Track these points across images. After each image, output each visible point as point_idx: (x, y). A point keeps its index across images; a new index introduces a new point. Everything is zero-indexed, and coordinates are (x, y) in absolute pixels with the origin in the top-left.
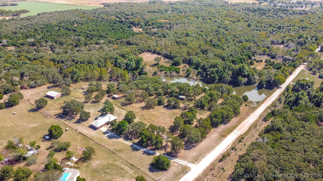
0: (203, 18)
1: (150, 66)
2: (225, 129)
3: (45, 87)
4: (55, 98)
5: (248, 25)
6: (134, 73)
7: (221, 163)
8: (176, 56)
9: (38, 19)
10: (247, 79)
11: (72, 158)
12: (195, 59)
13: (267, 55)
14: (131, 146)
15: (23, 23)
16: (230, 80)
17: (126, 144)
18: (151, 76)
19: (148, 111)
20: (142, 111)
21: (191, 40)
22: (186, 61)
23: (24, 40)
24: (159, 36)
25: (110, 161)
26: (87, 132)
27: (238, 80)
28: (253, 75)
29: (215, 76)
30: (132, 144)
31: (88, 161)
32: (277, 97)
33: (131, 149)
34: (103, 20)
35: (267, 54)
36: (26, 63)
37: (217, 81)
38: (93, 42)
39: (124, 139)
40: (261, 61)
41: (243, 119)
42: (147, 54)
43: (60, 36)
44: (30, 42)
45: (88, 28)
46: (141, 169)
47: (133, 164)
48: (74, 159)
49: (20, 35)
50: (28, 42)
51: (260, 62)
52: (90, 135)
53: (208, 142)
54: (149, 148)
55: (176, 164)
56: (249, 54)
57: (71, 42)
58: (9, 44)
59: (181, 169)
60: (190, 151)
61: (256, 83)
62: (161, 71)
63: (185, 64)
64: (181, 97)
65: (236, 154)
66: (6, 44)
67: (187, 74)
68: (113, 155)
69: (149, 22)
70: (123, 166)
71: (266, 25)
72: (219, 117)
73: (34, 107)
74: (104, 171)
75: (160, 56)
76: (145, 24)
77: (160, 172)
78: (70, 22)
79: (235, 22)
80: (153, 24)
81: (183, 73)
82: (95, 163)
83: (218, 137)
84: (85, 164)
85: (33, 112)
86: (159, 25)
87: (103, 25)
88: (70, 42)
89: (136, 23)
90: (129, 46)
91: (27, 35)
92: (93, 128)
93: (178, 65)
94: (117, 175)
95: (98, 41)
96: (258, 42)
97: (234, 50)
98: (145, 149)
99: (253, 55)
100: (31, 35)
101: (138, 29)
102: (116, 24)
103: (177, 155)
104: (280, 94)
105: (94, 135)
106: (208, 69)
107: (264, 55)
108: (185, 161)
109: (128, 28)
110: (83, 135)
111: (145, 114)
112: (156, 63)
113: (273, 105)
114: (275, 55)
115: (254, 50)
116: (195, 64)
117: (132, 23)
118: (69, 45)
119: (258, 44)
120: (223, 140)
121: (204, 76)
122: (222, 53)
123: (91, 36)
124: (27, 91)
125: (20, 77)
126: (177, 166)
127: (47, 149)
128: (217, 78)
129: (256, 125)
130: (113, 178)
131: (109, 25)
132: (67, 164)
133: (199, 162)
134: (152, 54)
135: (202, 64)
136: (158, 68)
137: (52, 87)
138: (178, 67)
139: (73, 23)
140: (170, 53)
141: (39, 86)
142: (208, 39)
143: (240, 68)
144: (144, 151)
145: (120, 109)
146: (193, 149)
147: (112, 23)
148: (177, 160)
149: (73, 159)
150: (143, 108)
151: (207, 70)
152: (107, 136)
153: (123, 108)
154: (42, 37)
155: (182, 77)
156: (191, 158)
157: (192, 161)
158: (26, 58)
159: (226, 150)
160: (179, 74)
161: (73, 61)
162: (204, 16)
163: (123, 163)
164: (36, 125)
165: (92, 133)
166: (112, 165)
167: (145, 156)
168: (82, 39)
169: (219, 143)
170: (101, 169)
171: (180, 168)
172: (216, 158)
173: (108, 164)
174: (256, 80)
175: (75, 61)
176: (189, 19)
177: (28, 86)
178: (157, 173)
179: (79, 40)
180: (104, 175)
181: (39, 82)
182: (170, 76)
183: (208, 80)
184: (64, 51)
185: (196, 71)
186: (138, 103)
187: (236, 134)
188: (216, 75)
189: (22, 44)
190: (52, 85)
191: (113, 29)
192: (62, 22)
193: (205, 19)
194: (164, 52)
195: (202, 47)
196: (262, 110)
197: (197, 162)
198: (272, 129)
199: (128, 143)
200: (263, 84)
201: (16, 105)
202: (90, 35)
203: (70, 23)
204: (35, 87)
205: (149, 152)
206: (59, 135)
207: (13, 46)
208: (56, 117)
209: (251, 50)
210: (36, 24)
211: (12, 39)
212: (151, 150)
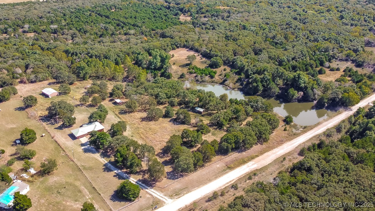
0: (280, 6)
1: (180, 66)
2: (237, 159)
3: (47, 82)
4: (50, 97)
5: (339, 17)
6: (155, 74)
7: (207, 204)
8: (216, 56)
9: (73, 2)
10: (303, 93)
11: (30, 170)
12: (241, 61)
13: (351, 62)
14: (105, 165)
15: (54, 6)
16: (279, 92)
17: (100, 161)
18: (176, 79)
19: (149, 123)
20: (140, 123)
21: (246, 34)
22: (229, 63)
23: (47, 26)
24: (206, 27)
25: (71, 180)
26: (63, 141)
27: (288, 93)
28: (312, 89)
29: (258, 86)
30: (106, 162)
31: (47, 175)
32: (338, 122)
33: (103, 169)
34: (147, 4)
35: (352, 60)
36: (35, 54)
37: (261, 93)
38: (123, 33)
39: (101, 155)
40: (338, 69)
41: (270, 149)
42: (182, 50)
43: (88, 23)
44: (52, 28)
45: (126, 14)
46: (102, 195)
47: (96, 187)
48: (33, 171)
49: (45, 21)
50: (51, 28)
51: (336, 71)
52: (66, 145)
53: (204, 173)
54: (125, 170)
55: (148, 196)
56: (321, 58)
57: (97, 31)
58: (30, 30)
59: (152, 203)
60: (173, 181)
61: (316, 101)
62: (191, 73)
63: (226, 67)
64: (199, 109)
65: (235, 194)
66: (27, 29)
67: (223, 80)
68: (78, 173)
69: (203, 8)
70: (82, 188)
71: (369, 17)
72: (231, 141)
73: (22, 105)
74: (58, 191)
75: (196, 54)
76: (197, 11)
77: (123, 203)
78: (107, 6)
79: (322, 13)
80: (207, 11)
81: (219, 78)
82: (52, 179)
83: (221, 168)
84: (41, 179)
85: (19, 110)
86: (214, 13)
87: (145, 12)
88: (95, 30)
89: (186, 10)
90: (161, 39)
91: (52, 21)
92: (73, 137)
93: (216, 68)
94: (70, 197)
95: (129, 30)
96: (342, 42)
97: (301, 51)
98: (120, 171)
99: (330, 61)
100: (57, 20)
101: (186, 17)
102: (160, 10)
103: (155, 183)
104: (344, 119)
105: (70, 145)
106: (251, 75)
107: (347, 60)
108: (162, 194)
109: (174, 15)
110: (57, 144)
111: (142, 127)
112: (188, 62)
113: (327, 133)
114: (363, 62)
115: (333, 53)
116: (239, 68)
117: (181, 10)
118: (93, 34)
119: (341, 44)
120: (227, 173)
121: (245, 84)
122: (280, 54)
123: (122, 25)
124: (26, 85)
125: (24, 69)
126: (148, 198)
127: (11, 155)
128: (261, 88)
129: (284, 159)
130: (64, 201)
131: (152, 12)
132: (22, 175)
133: (180, 197)
134: (188, 51)
135: (246, 68)
136: (189, 69)
137: (54, 83)
138: (214, 70)
139: (110, 7)
140: (210, 51)
141: (40, 81)
142: (271, 35)
143: (295, 77)
144: (117, 173)
145: (115, 117)
146: (180, 179)
147: (156, 9)
148: (152, 190)
149: (30, 172)
150: (143, 119)
151: (250, 77)
152: (84, 148)
153: (120, 116)
154: (67, 23)
155: (216, 83)
156: (171, 191)
157: (170, 195)
158: (39, 47)
159: (223, 188)
160: (214, 79)
161: (87, 54)
162: (281, 3)
163: (84, 185)
164: (14, 126)
165: (69, 143)
166: (70, 185)
167: (116, 180)
168: (111, 27)
169: (219, 177)
170: (56, 188)
171: (151, 201)
172: (205, 196)
173: (66, 182)
174: (316, 96)
175: (90, 55)
176: (258, 6)
177: (28, 80)
178: (119, 202)
179: (106, 29)
180: (55, 195)
181: (40, 76)
182: (200, 80)
183: (248, 90)
184: (84, 42)
185: (237, 77)
186: (141, 112)
187: (249, 168)
188: (260, 84)
189: (44, 31)
190: (54, 81)
191: (154, 17)
192: (98, 7)
193: (281, 7)
194: (204, 49)
195: (257, 45)
196: (305, 138)
197: (177, 197)
198: (299, 167)
199: (103, 160)
200: (324, 103)
201: (5, 101)
202: (123, 23)
203: (107, 8)
204: (35, 82)
205: (122, 175)
206: (30, 141)
207: (34, 32)
208: (40, 119)
209: (327, 53)
210: (67, 8)
211: (36, 24)
212: (126, 173)
